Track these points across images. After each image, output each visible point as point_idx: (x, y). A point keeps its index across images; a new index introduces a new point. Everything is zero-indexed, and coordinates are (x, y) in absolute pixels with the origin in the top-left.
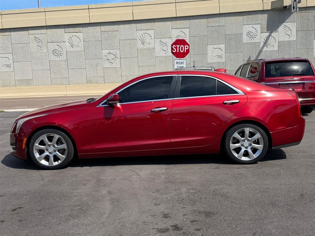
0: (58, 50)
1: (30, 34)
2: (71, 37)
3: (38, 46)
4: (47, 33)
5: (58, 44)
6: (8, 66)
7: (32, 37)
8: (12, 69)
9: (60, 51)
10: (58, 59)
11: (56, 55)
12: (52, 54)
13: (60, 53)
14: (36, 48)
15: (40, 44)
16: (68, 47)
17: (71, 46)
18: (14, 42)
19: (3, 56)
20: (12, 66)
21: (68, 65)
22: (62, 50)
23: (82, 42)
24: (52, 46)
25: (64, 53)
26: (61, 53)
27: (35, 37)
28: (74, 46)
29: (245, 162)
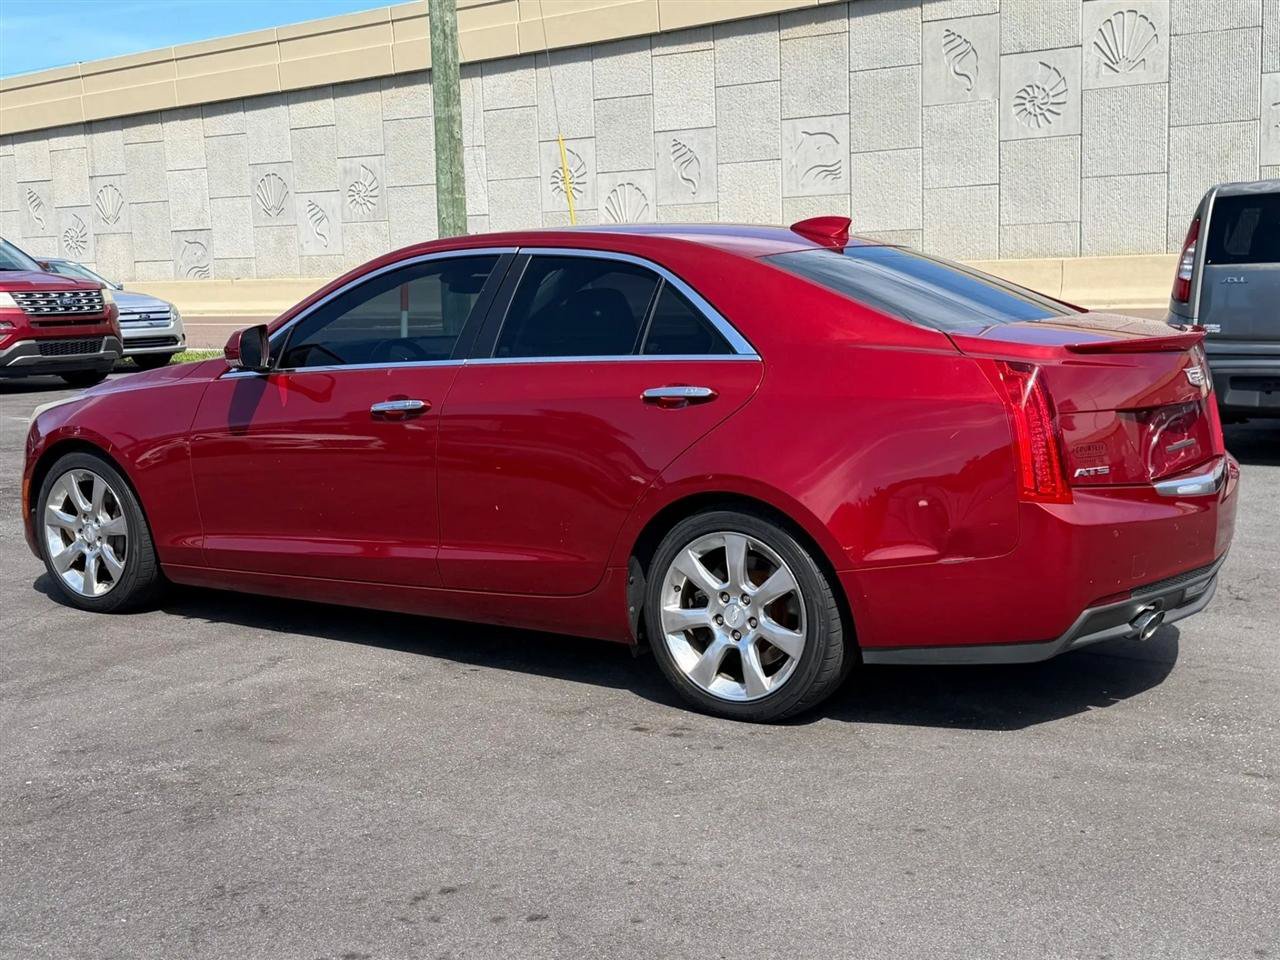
0: (1043, 89)
1: (930, 19)
2: (1113, 19)
3: (958, 74)
4: (1002, 11)
5: (1045, 57)
6: (830, 171)
7: (937, 31)
8: (842, 185)
9: (1051, 94)
10: (1038, 133)
11: (1032, 110)
12: (1014, 110)
13: (1052, 104)
14: (949, 83)
15: (968, 65)
16: (1089, 68)
17: (1108, 62)
18: (859, 62)
19: (814, 126)
20: (845, 170)
21: (1085, 157)
22: (1061, 87)
23: (1164, 39)
24: (1017, 72)
25: (1072, 98)
26: (1055, 100)
27: (948, 33)
28: (1123, 63)
29: (726, 708)
